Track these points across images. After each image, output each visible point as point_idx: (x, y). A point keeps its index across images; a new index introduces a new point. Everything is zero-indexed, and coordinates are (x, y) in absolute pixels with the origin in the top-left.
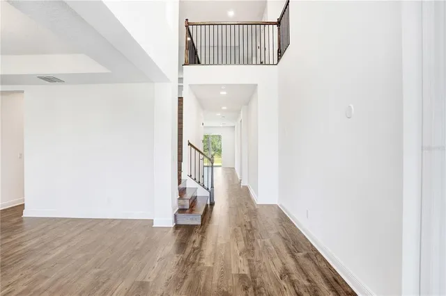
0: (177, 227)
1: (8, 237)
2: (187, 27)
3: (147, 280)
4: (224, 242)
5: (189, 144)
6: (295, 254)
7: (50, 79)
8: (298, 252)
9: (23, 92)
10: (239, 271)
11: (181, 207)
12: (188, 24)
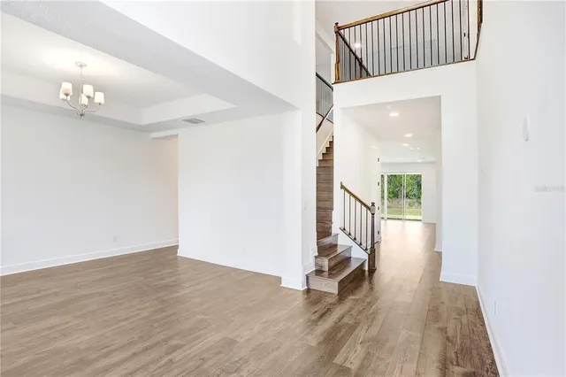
0: (308, 291)
1: (159, 271)
2: (338, 33)
3: (238, 339)
4: (351, 322)
5: (342, 187)
6: (450, 367)
7: (194, 121)
8: (458, 365)
9: (177, 136)
10: (344, 362)
11: (318, 268)
12: (338, 30)
